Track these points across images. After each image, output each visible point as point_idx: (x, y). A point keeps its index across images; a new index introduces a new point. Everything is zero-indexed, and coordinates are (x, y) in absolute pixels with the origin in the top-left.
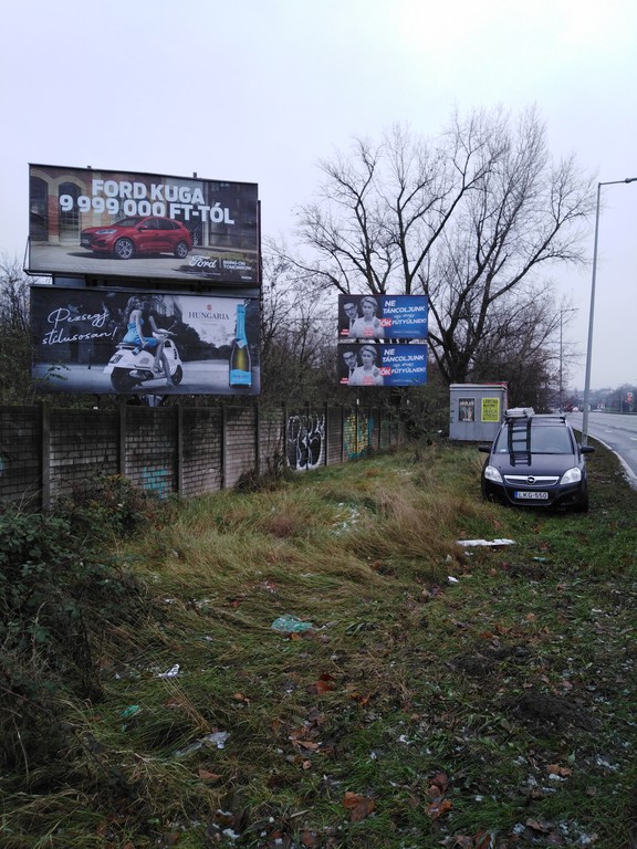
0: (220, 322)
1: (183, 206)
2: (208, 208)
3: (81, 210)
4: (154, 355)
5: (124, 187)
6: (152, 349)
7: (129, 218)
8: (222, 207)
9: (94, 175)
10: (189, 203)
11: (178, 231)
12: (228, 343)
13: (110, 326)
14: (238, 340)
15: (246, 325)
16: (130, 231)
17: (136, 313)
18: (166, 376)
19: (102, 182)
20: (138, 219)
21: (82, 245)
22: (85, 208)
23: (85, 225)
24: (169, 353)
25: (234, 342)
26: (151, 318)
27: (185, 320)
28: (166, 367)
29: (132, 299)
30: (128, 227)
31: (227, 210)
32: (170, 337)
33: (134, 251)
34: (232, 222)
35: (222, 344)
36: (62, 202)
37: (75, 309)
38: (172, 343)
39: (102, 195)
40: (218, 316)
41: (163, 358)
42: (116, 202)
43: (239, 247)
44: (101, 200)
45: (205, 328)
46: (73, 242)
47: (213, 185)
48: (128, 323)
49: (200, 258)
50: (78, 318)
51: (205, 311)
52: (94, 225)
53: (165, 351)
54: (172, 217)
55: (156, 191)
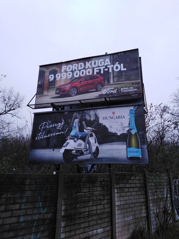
0: (120, 120)
1: (100, 68)
2: (112, 66)
3: (57, 79)
4: (84, 141)
5: (74, 66)
6: (83, 138)
7: (76, 78)
8: (120, 64)
9: (63, 64)
10: (103, 66)
11: (98, 79)
12: (125, 132)
13: (65, 128)
14: (131, 130)
15: (135, 120)
16: (76, 83)
17: (77, 120)
18: (90, 153)
19: (66, 66)
20: (80, 78)
21: (56, 93)
22: (58, 78)
23: (58, 85)
24: (92, 140)
25: (129, 131)
26: (84, 122)
27: (101, 121)
28: (90, 148)
29: (75, 114)
30: (76, 82)
31: (122, 65)
32: (93, 131)
33: (77, 92)
34: (125, 69)
35: (122, 132)
36: (50, 78)
37: (50, 122)
38: (94, 134)
39: (66, 71)
40: (119, 117)
41: (89, 143)
42: (71, 73)
43: (129, 80)
44: (65, 73)
45: (112, 124)
46: (53, 93)
47: (115, 55)
48: (73, 126)
49: (108, 89)
50: (51, 126)
51: (111, 115)
52: (61, 84)
53: (90, 139)
54: (95, 73)
55: (88, 64)
